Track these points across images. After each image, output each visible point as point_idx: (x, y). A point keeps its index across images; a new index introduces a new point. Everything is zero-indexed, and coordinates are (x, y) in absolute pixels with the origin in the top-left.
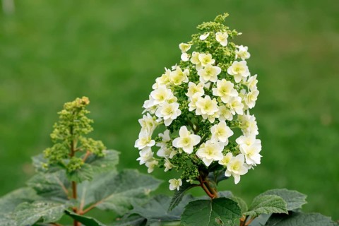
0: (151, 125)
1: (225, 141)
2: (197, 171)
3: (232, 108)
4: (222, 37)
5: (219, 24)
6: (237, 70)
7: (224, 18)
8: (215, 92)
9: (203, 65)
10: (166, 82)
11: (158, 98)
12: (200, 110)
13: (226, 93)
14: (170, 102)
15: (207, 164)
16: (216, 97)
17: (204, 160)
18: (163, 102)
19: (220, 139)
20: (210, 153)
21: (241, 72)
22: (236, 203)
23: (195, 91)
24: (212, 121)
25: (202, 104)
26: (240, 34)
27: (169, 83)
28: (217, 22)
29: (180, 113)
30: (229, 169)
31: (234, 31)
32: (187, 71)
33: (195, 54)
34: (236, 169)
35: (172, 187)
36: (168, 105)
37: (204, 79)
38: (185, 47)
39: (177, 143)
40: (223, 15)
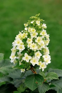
0: (15, 51)
1: (39, 57)
2: (30, 67)
3: (41, 46)
4: (38, 23)
5: (37, 17)
6: (43, 33)
7: (38, 15)
8: (36, 41)
9: (32, 32)
10: (20, 37)
11: (17, 43)
12: (31, 47)
13: (40, 41)
14: (21, 44)
15: (34, 65)
16: (36, 43)
17: (32, 64)
18: (19, 44)
19: (38, 57)
20: (34, 62)
21: (44, 34)
22: (42, 76)
23: (29, 41)
24: (35, 51)
25: (32, 46)
26: (44, 21)
27: (21, 38)
28: (36, 17)
29: (25, 48)
30: (41, 67)
31: (42, 19)
32: (27, 34)
33: (29, 28)
34: (43, 66)
35: (22, 72)
36: (21, 45)
37: (32, 37)
38: (26, 25)
39: (24, 59)
40: (38, 14)
